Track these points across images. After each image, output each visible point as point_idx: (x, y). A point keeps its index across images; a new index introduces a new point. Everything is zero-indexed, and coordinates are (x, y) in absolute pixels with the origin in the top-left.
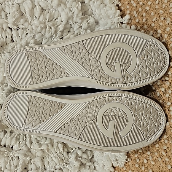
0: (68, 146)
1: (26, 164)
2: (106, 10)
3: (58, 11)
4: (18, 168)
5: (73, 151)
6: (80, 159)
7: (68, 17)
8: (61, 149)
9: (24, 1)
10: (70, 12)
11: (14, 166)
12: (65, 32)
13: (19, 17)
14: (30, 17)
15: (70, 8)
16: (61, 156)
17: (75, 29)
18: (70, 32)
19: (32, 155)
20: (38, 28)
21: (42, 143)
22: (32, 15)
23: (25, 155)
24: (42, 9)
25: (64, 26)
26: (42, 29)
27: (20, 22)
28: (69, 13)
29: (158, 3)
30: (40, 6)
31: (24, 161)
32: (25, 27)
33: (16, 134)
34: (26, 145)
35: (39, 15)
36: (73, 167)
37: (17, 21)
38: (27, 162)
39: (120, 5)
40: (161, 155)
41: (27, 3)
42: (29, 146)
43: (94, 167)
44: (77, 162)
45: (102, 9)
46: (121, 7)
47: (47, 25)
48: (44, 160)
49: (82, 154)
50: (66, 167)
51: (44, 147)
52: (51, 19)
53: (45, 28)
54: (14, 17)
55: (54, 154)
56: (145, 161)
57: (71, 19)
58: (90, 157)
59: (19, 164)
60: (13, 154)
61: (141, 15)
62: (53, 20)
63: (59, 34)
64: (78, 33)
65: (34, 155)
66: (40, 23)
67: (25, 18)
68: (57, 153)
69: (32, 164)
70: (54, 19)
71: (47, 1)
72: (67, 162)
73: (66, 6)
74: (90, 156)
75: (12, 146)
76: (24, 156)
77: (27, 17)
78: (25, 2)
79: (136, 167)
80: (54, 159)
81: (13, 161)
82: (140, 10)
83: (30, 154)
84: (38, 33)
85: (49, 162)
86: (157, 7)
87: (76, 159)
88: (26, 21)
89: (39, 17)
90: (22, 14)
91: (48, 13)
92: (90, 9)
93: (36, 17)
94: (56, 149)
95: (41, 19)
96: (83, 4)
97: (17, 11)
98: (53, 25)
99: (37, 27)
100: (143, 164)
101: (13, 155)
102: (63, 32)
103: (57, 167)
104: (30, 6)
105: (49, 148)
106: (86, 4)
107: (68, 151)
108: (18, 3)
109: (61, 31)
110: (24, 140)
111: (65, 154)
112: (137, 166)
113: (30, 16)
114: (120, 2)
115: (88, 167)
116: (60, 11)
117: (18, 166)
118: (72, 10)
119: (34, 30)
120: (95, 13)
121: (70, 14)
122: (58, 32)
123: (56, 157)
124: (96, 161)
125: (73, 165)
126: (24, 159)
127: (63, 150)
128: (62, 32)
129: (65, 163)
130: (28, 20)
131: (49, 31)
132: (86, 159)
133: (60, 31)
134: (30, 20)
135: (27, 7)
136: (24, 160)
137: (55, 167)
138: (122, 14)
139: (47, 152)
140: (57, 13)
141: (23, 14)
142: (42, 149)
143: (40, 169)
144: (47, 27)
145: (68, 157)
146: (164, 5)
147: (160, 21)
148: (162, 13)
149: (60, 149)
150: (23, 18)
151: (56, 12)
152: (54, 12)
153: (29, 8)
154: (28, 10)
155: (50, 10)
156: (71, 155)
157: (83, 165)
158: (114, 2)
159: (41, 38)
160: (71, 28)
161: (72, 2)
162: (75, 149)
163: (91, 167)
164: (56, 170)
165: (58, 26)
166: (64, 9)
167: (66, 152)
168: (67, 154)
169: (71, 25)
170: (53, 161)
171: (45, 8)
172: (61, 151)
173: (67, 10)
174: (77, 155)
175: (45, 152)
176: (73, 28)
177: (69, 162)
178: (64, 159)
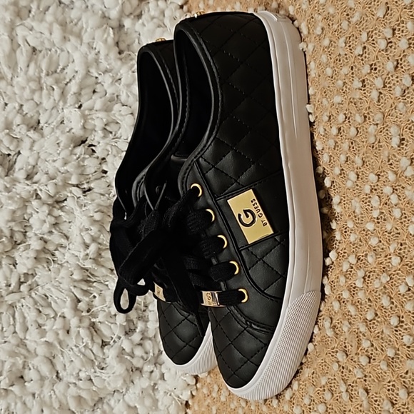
0: (101, 331)
1: (19, 369)
5: (115, 342)
6: (129, 358)
8: (87, 340)
10: (92, 51)
12: (85, 94)
14: (9, 70)
15: (91, 44)
16: (88, 353)
17: (106, 86)
18: (95, 94)
19: (28, 351)
21: (46, 328)
22: (13, 65)
24: (34, 49)
26: (33, 92)
28: (90, 53)
30: (29, 45)
31: (14, 364)
34: (15, 332)
35: (26, 65)
36: (111, 375)
38: (21, 366)
42: (21, 335)
43: (161, 374)
47: (43, 84)
48: (54, 361)
49: (134, 348)
50: (98, 374)
51: (50, 338)
52: (53, 70)
55: (74, 348)
57: (94, 67)
58: (152, 354)
62: (58, 71)
63: (70, 99)
64: (114, 94)
65: (33, 352)
68: (78, 347)
69: (32, 368)
70: (60, 69)
71: (41, 33)
72: (101, 363)
73: (81, 40)
74: (151, 351)
83: (23, 351)
84: (28, 100)
85: (65, 366)
87: (121, 357)
88: (2, 78)
91: (47, 56)
93: (21, 68)
94: (76, 339)
95: (31, 71)
98: (58, 82)
99: (23, 88)
102: (80, 94)
103: (82, 375)
104: (7, 48)
105: (59, 337)
106: (127, 29)
107: (102, 342)
109: (75, 94)
111: (96, 349)
113: (10, 67)
116: (70, 51)
118: (94, 46)
121: (91, 56)
122: (68, 97)
123: (77, 356)
125: (113, 372)
127: (92, 340)
128: (78, 94)
129: (98, 367)
130: (6, 76)
131: (49, 94)
132: (142, 358)
133: (72, 93)
134: (9, 76)
137: (79, 375)
139: (58, 346)
140: (64, 55)
142: (46, 341)
143: (48, 379)
144: (45, 88)
149: (84, 338)
151: (63, 53)
152: (59, 54)
153: (4, 51)
155: (50, 50)
156: (110, 350)
157: (137, 370)
159: (35, 111)
160: (97, 83)
161: (94, 30)
162: (119, 338)
163: (153, 374)
164: (81, 380)
165: (68, 83)
166: (79, 46)
167: (98, 344)
168: (100, 349)
169: (97, 78)
170: (72, 363)
171: (38, 48)
172: (87, 343)
173: (84, 48)
174: (124, 349)
175: (55, 347)
176: (103, 83)
177: (106, 364)
178: (95, 359)
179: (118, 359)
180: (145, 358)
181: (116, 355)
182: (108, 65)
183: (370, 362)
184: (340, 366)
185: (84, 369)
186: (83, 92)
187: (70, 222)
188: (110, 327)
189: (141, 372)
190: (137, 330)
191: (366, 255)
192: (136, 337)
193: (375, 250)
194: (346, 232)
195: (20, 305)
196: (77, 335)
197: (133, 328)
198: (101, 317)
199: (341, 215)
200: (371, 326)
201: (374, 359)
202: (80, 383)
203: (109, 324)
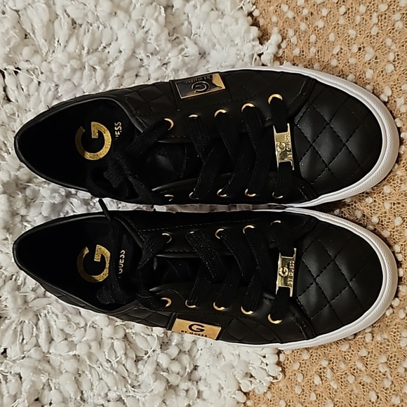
0: (136, 345)
1: (38, 390)
2: (223, 25)
3: (111, 28)
4: (20, 400)
5: (149, 357)
6: (165, 374)
7: (134, 42)
8: (120, 353)
9: (29, 4)
10: (139, 30)
11: (10, 396)
12: (128, 77)
13: (19, 44)
14: (45, 43)
15: (140, 21)
16: (121, 368)
17: (151, 69)
18: (138, 78)
19: (53, 368)
20: (65, 68)
21: (75, 339)
22: (50, 38)
23: (37, 371)
24: (74, 22)
25: (125, 63)
26: (74, 71)
27: (21, 54)
28: (138, 32)
29: (346, 13)
30: (69, 16)
31: (34, 384)
32: (33, 66)
33: (14, 322)
34: (37, 345)
35: (67, 39)
36: (148, 394)
37: (15, 53)
38: (42, 387)
39: (256, 13)
40: (354, 369)
41: (37, 10)
42: (45, 348)
43: (199, 392)
44: (157, 383)
45: (214, 22)
46: (258, 19)
47: (84, 63)
48: (80, 379)
49: (170, 363)
50: (132, 394)
51: (81, 350)
52: (94, 48)
53: (81, 69)
54: (8, 43)
55: (105, 364)
56: (317, 380)
57: (142, 47)
58: (188, 370)
59: (21, 391)
60: (6, 368)
61: (306, 38)
62: (100, 49)
63: (113, 82)
65: (57, 368)
66: (71, 57)
67: (33, 45)
68: (110, 362)
69: (53, 389)
70: (102, 47)
71: (85, 5)
72: (134, 381)
73: (130, 16)
74: (188, 366)
75: (5, 350)
76: (34, 373)
77: (36, 43)
78: (33, 6)
79: (295, 394)
80: (104, 376)
81: (8, 384)
82: (303, 26)
83: (47, 367)
84: (66, 80)
85: (92, 385)
86: (342, 21)
87: (157, 374)
88: (36, 52)
89: (67, 42)
90: (26, 35)
91: (88, 31)
92: (186, 23)
93: (58, 41)
94: (109, 353)
95: (72, 46)
96: (169, 10)
97: (14, 27)
98: (101, 62)
99: (62, 66)
100: (313, 388)
101: (6, 371)
102: (123, 77)
103: (112, 395)
104: (45, 17)
105: (91, 351)
106: (176, 10)
107: (136, 357)
108: (15, 8)
109: (118, 76)
110: (34, 335)
111: (130, 364)
112: (298, 390)
113: (46, 40)
114: (256, 8)
115: (183, 394)
116: (115, 27)
117: (18, 396)
118: (143, 25)
119: (55, 75)
120: (198, 31)
121: (140, 35)
122: (111, 79)
123: (108, 373)
124: (203, 378)
125: (150, 390)
126: (33, 379)
127: (125, 354)
128: (121, 77)
129: (131, 385)
130: (41, 50)
131: (91, 75)
132: (178, 374)
133: (115, 74)
134: (45, 50)
135: (36, 18)
136: (33, 382)
137: (107, 395)
138: (261, 34)
139: (87, 360)
140: (107, 31)
141: (28, 36)
142: (75, 355)
143: (71, 401)
144: (86, 67)
145: (138, 370)
146: (358, 19)
147: (349, 55)
148: (354, 37)
149: (117, 352)
150: (27, 46)
151: (106, 29)
152: (102, 30)
153: (41, 20)
154: (40, 25)
155: (91, 25)
156: (144, 366)
157: (171, 387)
158: (242, 7)
159: (72, 93)
160: (141, 66)
161: (145, 7)
163: (190, 392)
164: (109, 401)
165: (111, 63)
166: (126, 23)
167: (132, 359)
168: (134, 363)
169: (142, 60)
170: (102, 382)
171: (79, 22)
172: (121, 359)
173: (132, 26)
174: (158, 364)
175: (84, 361)
176: (147, 67)
177: (138, 382)
178: (129, 376)
179: (154, 376)
180: (181, 373)
181: (152, 371)
182: (158, 46)
185: (114, 388)
186: (126, 75)
188: (146, 339)
189: (175, 390)
190: (173, 344)
192: (173, 351)
195: (46, 312)
196: (110, 348)
197: (166, 341)
203: (146, 336)
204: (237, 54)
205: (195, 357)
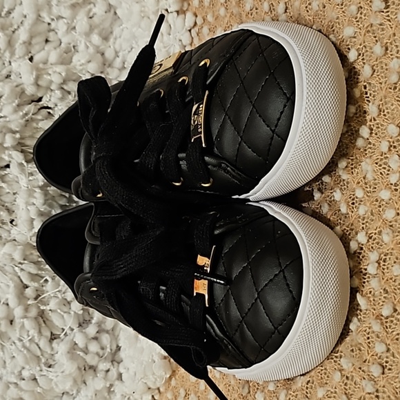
0: (52, 321)
5: (66, 335)
6: (81, 354)
12: (36, 44)
16: (34, 348)
17: (60, 34)
18: (48, 43)
25: (30, 29)
36: (60, 374)
49: (88, 342)
50: (44, 373)
55: (18, 343)
57: (45, 10)
58: (109, 350)
63: (19, 50)
64: (70, 44)
68: (22, 340)
70: (5, 12)
72: (50, 360)
74: (108, 346)
80: (16, 355)
85: (5, 362)
87: (73, 353)
94: (20, 331)
102: (30, 44)
103: (26, 374)
107: (51, 335)
109: (24, 43)
111: (43, 343)
122: (17, 46)
123: (21, 351)
124: (124, 359)
125: (62, 370)
127: (40, 332)
128: (28, 44)
129: (45, 364)
132: (97, 354)
133: (21, 41)
137: (21, 374)
145: (52, 349)
156: (59, 344)
160: (50, 30)
162: (72, 330)
163: (110, 373)
164: (24, 379)
165: (16, 29)
167: (46, 337)
168: (48, 343)
169: (49, 24)
170: (14, 360)
172: (33, 337)
174: (76, 344)
176: (57, 31)
177: (54, 361)
178: (42, 355)
179: (69, 355)
180: (101, 355)
181: (67, 350)
183: (383, 373)
184: (342, 376)
185: (27, 367)
186: (34, 41)
187: (14, 194)
188: (63, 316)
189: (95, 371)
190: (93, 321)
191: (380, 233)
192: (91, 330)
193: (391, 226)
194: (353, 204)
196: (21, 327)
197: (87, 318)
198: (53, 304)
199: (348, 183)
200: (388, 325)
201: (390, 369)
202: (22, 384)
203: (62, 313)
204: (141, 11)
205: (118, 336)
